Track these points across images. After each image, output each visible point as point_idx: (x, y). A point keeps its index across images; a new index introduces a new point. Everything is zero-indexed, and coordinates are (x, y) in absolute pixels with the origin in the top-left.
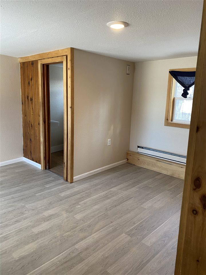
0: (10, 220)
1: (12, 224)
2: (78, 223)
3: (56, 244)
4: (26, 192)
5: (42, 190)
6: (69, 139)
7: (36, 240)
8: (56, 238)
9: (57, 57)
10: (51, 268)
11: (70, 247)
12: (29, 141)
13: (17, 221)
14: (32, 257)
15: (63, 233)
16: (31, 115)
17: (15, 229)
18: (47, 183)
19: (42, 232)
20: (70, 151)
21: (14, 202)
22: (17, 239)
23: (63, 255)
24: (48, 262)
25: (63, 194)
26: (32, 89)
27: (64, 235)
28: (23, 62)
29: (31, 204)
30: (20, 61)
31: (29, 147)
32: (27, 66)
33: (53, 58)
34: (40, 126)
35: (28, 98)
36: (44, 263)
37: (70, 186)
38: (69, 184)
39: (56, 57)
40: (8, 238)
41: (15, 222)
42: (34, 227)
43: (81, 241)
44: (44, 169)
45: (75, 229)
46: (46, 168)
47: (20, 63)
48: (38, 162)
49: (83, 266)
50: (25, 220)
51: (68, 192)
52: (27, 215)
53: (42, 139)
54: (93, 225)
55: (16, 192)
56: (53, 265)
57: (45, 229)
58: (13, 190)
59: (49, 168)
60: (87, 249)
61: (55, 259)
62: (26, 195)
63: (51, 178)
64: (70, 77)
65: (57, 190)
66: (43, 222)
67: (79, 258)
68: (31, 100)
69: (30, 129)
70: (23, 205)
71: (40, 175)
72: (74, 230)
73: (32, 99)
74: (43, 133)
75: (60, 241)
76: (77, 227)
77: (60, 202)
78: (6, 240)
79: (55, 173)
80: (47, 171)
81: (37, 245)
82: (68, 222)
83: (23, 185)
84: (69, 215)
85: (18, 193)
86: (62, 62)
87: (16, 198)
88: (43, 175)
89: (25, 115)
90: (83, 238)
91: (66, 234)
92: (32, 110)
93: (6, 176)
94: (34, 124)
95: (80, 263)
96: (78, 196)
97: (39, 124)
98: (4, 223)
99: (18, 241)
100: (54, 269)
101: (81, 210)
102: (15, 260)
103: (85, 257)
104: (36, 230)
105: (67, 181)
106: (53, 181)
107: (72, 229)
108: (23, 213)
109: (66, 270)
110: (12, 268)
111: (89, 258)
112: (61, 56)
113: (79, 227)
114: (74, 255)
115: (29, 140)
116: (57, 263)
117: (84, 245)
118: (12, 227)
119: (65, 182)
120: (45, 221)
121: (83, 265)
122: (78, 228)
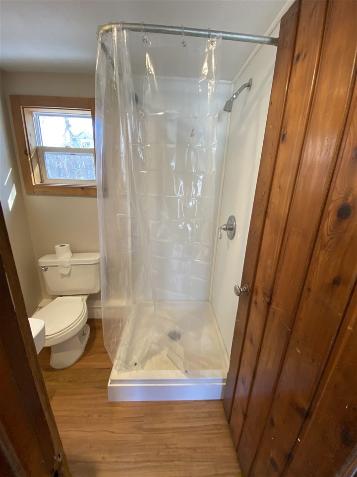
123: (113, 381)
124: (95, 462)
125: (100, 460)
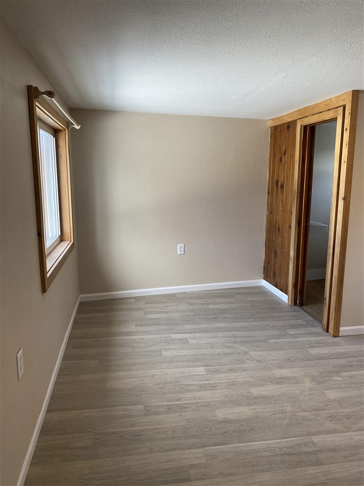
0: (224, 365)
1: (225, 372)
2: (329, 405)
3: (281, 421)
4: (256, 333)
5: (279, 337)
6: (337, 256)
7: (252, 404)
8: (283, 413)
9: (329, 110)
10: (264, 451)
11: (302, 436)
12: (273, 254)
13: (231, 370)
14: (241, 425)
15: (297, 410)
16: (280, 211)
17: (228, 379)
18: (292, 327)
19: (264, 397)
20: (337, 279)
21: (235, 342)
22: (226, 393)
23: (287, 442)
24: (263, 442)
25: (314, 351)
26: (284, 169)
27: (298, 414)
28: (275, 126)
29: (257, 353)
30: (271, 124)
31: (272, 263)
32: (280, 131)
33: (321, 112)
34: (290, 231)
35: (277, 184)
36: (256, 441)
37: (331, 341)
38: (331, 338)
39: (326, 111)
40: (216, 388)
41: (230, 370)
42: (255, 386)
43: (326, 434)
44: (291, 304)
45: (320, 412)
46: (295, 304)
47: (271, 128)
48: (284, 291)
49: (318, 473)
50: (244, 373)
51: (325, 351)
52: (248, 366)
53: (292, 253)
54: (355, 418)
55: (240, 329)
56: (269, 449)
57: (270, 394)
58: (237, 325)
59: (301, 304)
60: (333, 450)
61: (274, 443)
62: (254, 337)
63: (301, 322)
64: (347, 144)
65: (306, 343)
66: (270, 383)
67: (314, 458)
68: (281, 188)
69: (276, 234)
70: (247, 350)
71: (284, 312)
72: (317, 412)
73: (283, 186)
74: (295, 241)
75: (288, 420)
76: (325, 409)
77: (305, 362)
78: (213, 390)
79: (310, 314)
80: (297, 308)
81: (252, 412)
82: (310, 397)
83: (253, 321)
84: (315, 386)
85: (244, 331)
86: (335, 119)
87: (239, 337)
88: (289, 314)
89: (271, 211)
90: (330, 431)
91: (301, 414)
92: (281, 204)
93: (233, 303)
94: (282, 227)
95: (312, 465)
96: (342, 362)
97: (290, 227)
98: (214, 367)
99: (227, 396)
100: (268, 456)
101: (340, 386)
102: (217, 420)
103: (326, 460)
104: (255, 391)
105: (328, 331)
106: (302, 326)
107: (315, 410)
108: (243, 362)
109: (287, 465)
110: (211, 429)
111: (332, 465)
112: (335, 108)
113: (328, 412)
114: (306, 449)
115: (273, 252)
116: (274, 450)
117: (328, 442)
118: (223, 375)
119: (324, 332)
120: (272, 383)
121: (319, 471)
122: (325, 411)
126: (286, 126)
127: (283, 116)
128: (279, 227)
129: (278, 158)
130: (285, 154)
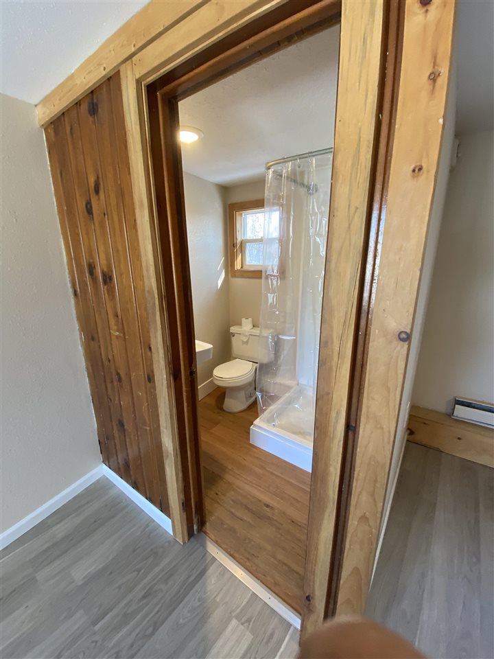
12: (115, 425)
16: (114, 338)
28: (53, 121)
30: (41, 115)
34: (154, 388)
44: (183, 541)
46: (191, 535)
47: (45, 127)
68: (105, 282)
73: (111, 278)
89: (91, 334)
92: (113, 321)
94: (129, 375)
97: (150, 379)
115: (116, 422)
123: (256, 426)
124: (227, 467)
125: (230, 468)
126: (84, 107)
127: (71, 77)
128: (118, 374)
129: (81, 204)
130: (97, 191)
